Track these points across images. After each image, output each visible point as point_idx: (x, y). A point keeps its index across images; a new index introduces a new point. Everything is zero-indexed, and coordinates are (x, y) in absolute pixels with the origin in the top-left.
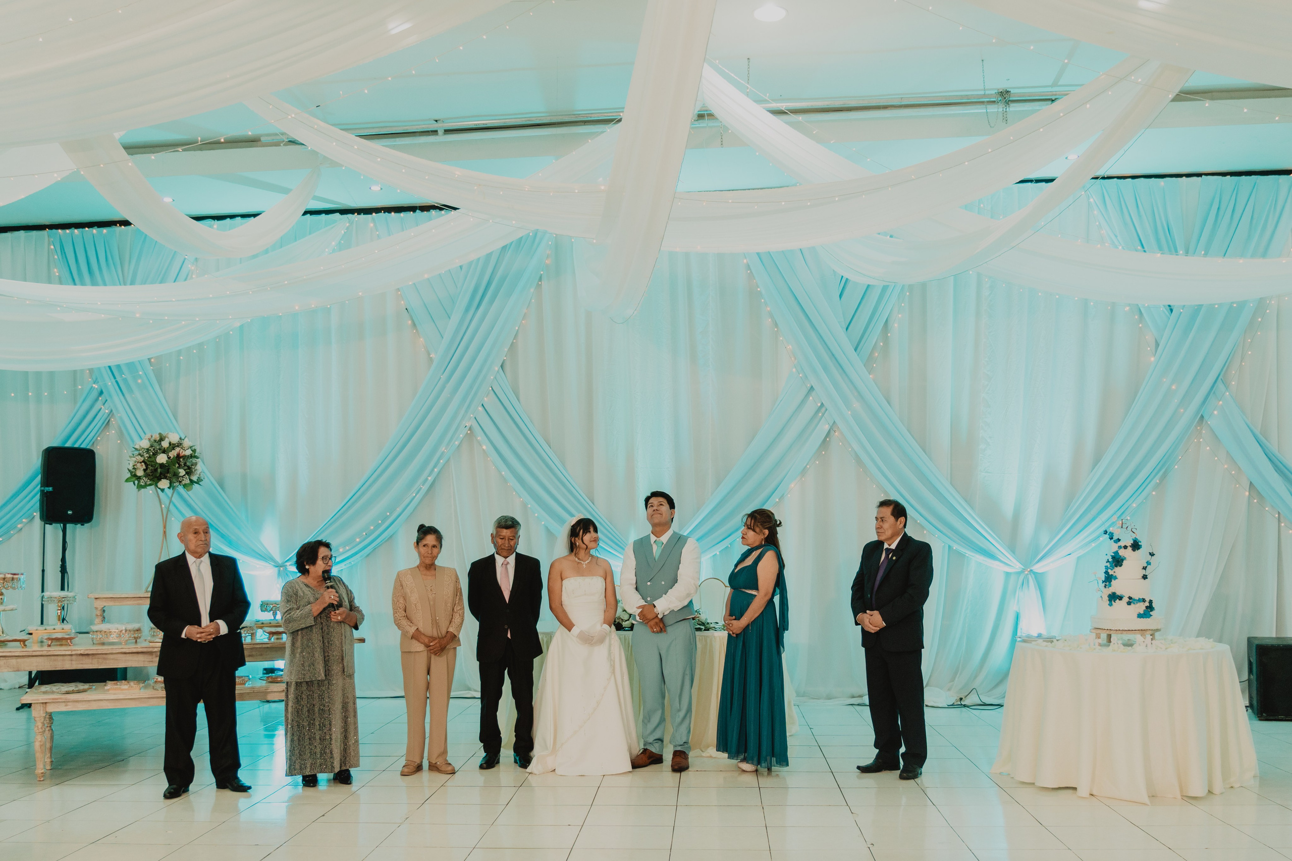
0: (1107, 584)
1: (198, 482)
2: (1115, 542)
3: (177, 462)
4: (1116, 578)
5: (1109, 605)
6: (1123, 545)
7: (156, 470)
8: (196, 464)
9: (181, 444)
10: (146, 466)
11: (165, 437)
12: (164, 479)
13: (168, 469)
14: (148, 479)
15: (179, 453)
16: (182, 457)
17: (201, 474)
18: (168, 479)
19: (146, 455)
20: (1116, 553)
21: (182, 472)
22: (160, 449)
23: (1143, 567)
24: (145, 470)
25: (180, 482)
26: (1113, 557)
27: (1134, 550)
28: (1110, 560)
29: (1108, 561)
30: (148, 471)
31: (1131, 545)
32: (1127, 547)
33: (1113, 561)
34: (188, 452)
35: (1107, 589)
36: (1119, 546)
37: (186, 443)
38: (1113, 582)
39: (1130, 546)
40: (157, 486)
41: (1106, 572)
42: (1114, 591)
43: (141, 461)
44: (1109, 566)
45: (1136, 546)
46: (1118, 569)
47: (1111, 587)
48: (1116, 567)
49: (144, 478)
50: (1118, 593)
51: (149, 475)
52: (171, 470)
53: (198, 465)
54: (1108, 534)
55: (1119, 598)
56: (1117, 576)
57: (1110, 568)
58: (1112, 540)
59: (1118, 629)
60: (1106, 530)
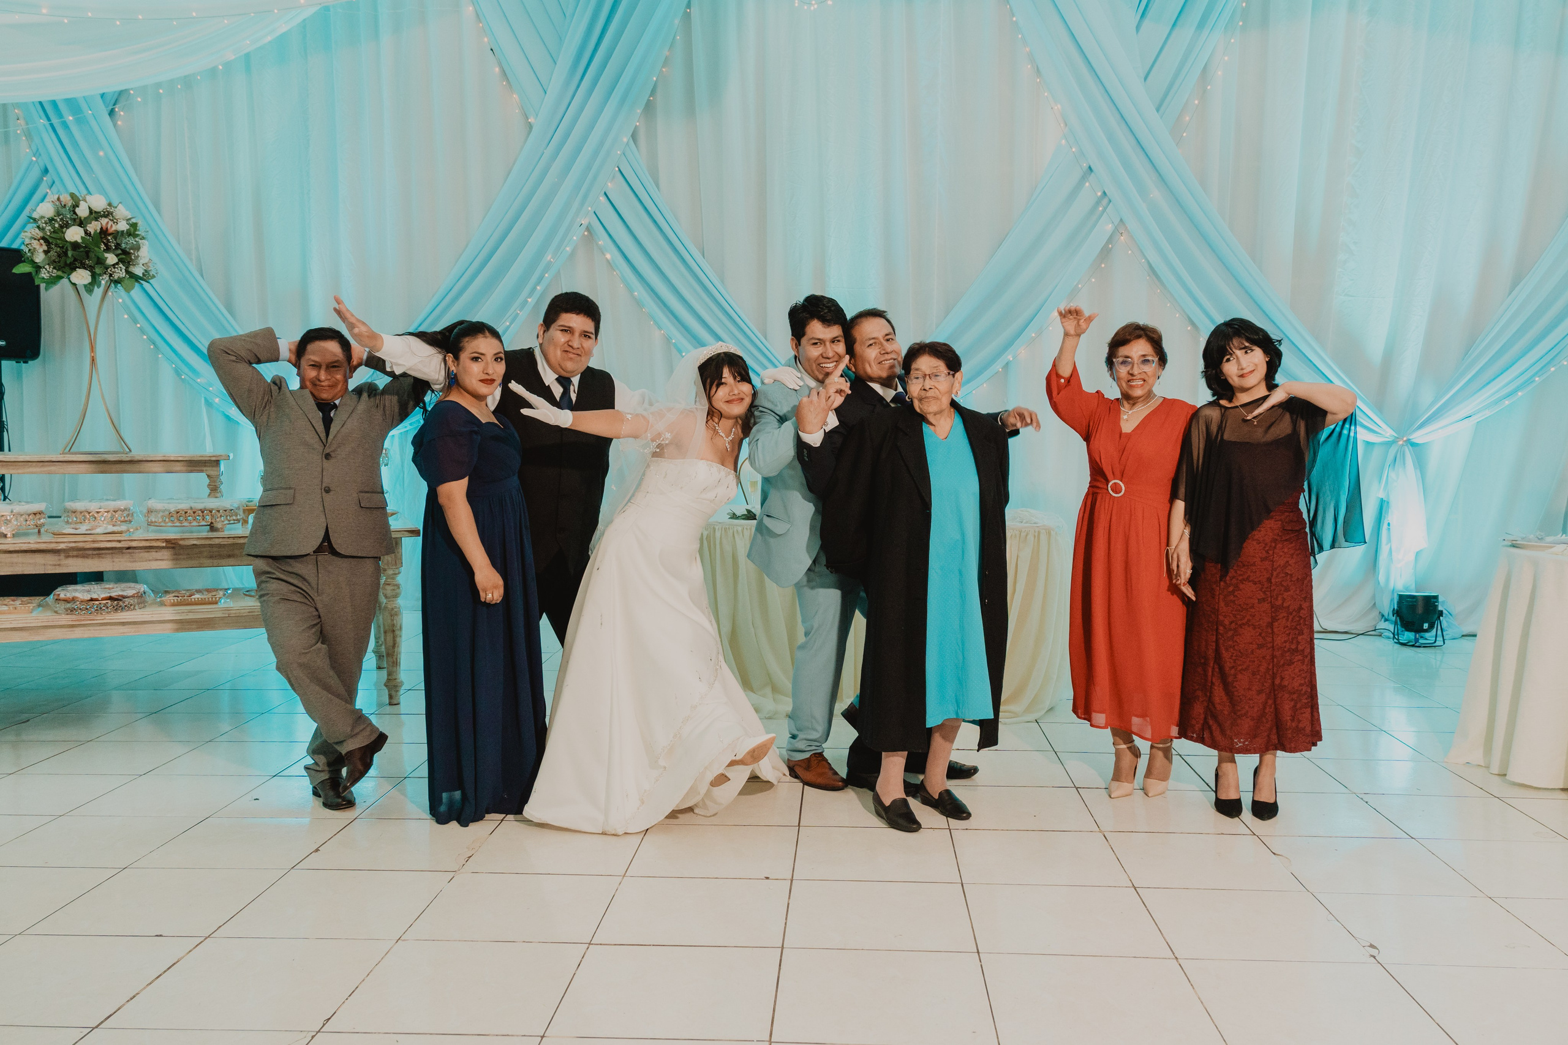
1: (146, 277)
3: (104, 243)
7: (66, 254)
8: (138, 248)
9: (112, 214)
10: (47, 245)
11: (80, 201)
12: (80, 268)
13: (87, 253)
14: (53, 268)
15: (107, 229)
16: (113, 233)
17: (150, 265)
18: (87, 270)
19: (48, 228)
21: (111, 258)
22: (71, 219)
24: (46, 252)
25: (111, 275)
30: (52, 253)
34: (123, 226)
37: (121, 212)
40: (69, 279)
43: (39, 237)
49: (47, 267)
51: (54, 261)
52: (92, 255)
53: (141, 249)
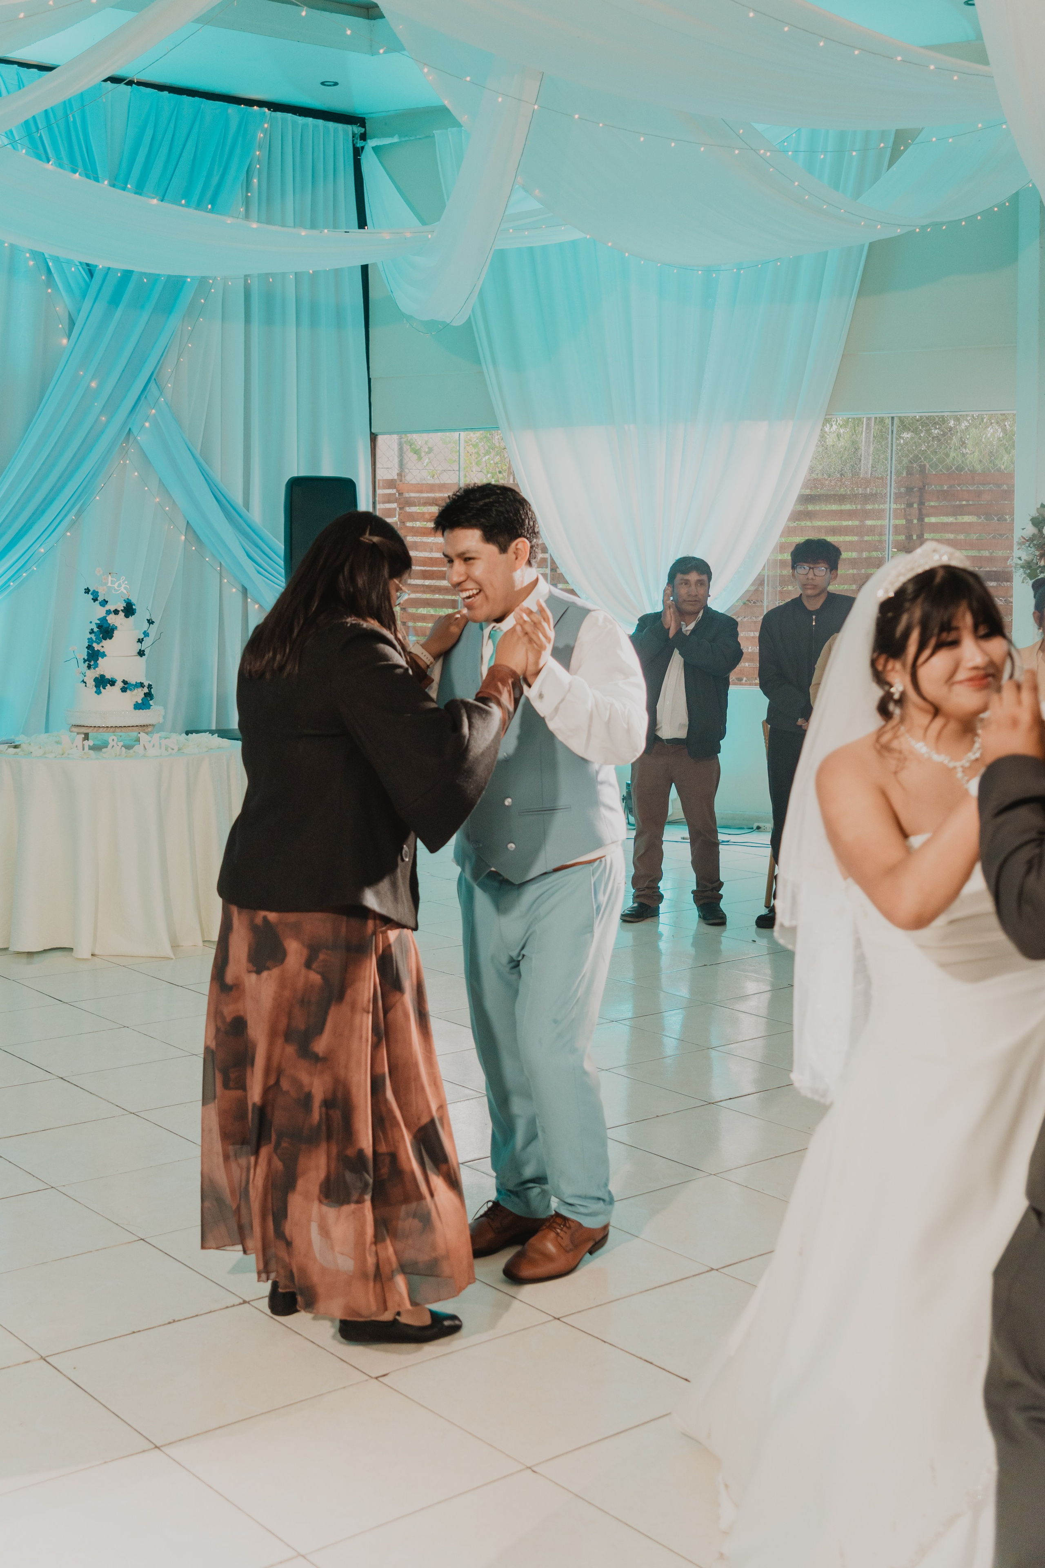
0: (92, 663)
2: (101, 605)
4: (104, 655)
5: (96, 692)
6: (112, 609)
20: (104, 619)
23: (139, 639)
26: (99, 626)
27: (127, 616)
28: (96, 630)
29: (92, 632)
31: (123, 608)
32: (119, 611)
33: (101, 632)
35: (92, 670)
36: (107, 611)
38: (101, 661)
39: (122, 610)
41: (89, 647)
42: (102, 673)
44: (94, 638)
45: (129, 610)
46: (107, 643)
47: (97, 667)
48: (105, 639)
50: (108, 676)
54: (92, 594)
55: (109, 684)
56: (104, 652)
57: (96, 641)
58: (97, 602)
59: (110, 726)
60: (88, 588)
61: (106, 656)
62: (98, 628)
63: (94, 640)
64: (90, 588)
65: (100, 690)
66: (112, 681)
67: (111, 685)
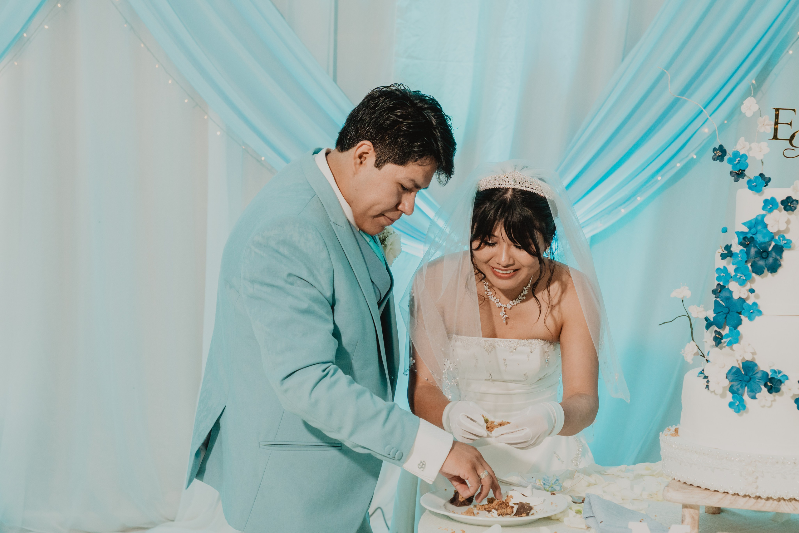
0: (726, 331)
2: (750, 188)
4: (755, 313)
5: (731, 405)
6: (780, 196)
26: (747, 241)
28: (737, 248)
29: (728, 253)
33: (750, 255)
36: (766, 202)
38: (747, 326)
41: (719, 290)
42: (748, 358)
44: (731, 269)
54: (730, 161)
55: (766, 385)
56: (755, 304)
57: (736, 275)
58: (743, 182)
59: (764, 496)
60: (721, 146)
61: (760, 313)
62: (741, 244)
63: (733, 274)
64: (726, 147)
65: (742, 401)
66: (771, 380)
67: (770, 390)
